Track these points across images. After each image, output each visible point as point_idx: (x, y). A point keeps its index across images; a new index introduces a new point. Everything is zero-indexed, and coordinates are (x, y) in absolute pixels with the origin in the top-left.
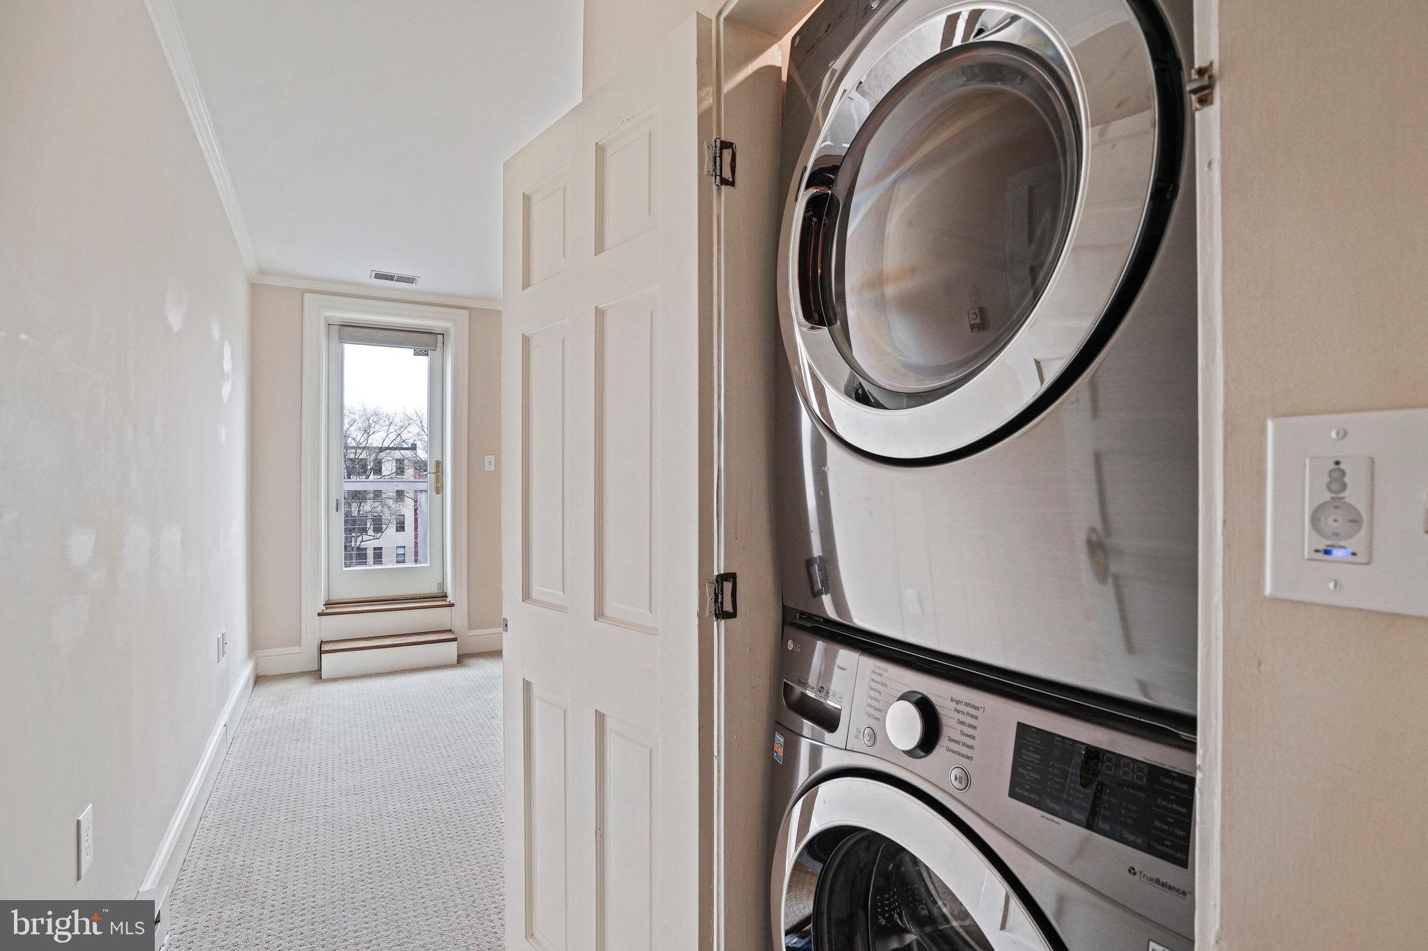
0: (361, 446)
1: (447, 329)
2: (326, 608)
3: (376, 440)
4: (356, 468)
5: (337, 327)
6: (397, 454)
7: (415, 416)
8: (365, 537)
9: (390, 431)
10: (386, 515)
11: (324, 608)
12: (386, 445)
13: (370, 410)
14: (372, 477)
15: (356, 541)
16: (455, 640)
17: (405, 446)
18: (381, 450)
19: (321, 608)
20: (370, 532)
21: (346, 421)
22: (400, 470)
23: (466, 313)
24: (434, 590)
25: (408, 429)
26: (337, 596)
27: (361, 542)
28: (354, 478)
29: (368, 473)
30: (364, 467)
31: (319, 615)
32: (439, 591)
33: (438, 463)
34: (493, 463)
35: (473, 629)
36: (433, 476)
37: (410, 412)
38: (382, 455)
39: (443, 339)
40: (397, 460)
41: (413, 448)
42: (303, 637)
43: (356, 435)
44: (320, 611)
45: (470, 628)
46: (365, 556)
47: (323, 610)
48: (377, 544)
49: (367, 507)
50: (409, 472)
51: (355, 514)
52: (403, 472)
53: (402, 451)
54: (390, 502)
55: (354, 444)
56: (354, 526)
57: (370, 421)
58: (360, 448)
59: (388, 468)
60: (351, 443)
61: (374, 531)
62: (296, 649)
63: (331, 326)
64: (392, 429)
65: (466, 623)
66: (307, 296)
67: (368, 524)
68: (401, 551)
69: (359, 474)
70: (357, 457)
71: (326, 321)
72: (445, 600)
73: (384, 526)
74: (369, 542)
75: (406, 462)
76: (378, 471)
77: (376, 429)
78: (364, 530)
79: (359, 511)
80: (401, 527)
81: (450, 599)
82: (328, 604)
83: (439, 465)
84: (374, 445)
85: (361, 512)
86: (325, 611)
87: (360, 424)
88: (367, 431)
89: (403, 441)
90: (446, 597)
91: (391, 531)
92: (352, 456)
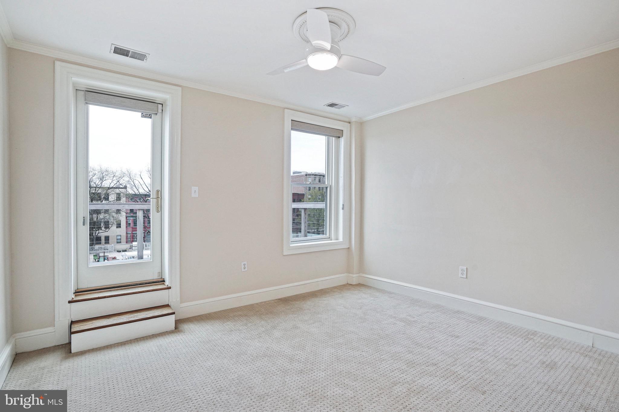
0: (98, 186)
1: (165, 101)
2: (76, 296)
3: (106, 184)
4: (95, 197)
5: (83, 93)
6: (117, 191)
7: (127, 172)
8: (100, 231)
9: (113, 179)
10: (111, 220)
11: (73, 296)
12: (111, 186)
13: (104, 169)
14: (104, 202)
15: (95, 233)
16: (173, 313)
17: (121, 186)
18: (109, 188)
19: (72, 296)
20: (103, 229)
21: (91, 174)
22: (119, 198)
23: (180, 88)
24: (155, 277)
25: (123, 178)
26: (84, 285)
27: (98, 233)
28: (94, 202)
29: (102, 199)
30: (100, 197)
31: (70, 302)
32: (159, 278)
33: (158, 191)
34: (197, 191)
35: (184, 302)
36: (155, 200)
37: (124, 170)
38: (109, 191)
39: (162, 108)
40: (117, 194)
41: (125, 187)
42: (56, 319)
43: (96, 181)
44: (70, 299)
45: (182, 302)
46: (100, 240)
47: (73, 298)
48: (106, 234)
49: (101, 216)
50: (123, 200)
51: (95, 219)
52: (120, 199)
53: (119, 189)
54: (114, 214)
55: (95, 186)
56: (94, 226)
57: (104, 174)
58: (98, 187)
59: (112, 197)
60: (93, 184)
61: (105, 228)
62: (50, 329)
63: (77, 91)
64: (114, 179)
65: (179, 299)
66: (58, 63)
67: (102, 225)
68: (119, 238)
69: (97, 200)
70: (96, 192)
71: (74, 86)
72: (164, 284)
73: (110, 226)
74: (103, 234)
75: (122, 194)
76: (107, 199)
77: (106, 179)
78: (99, 228)
79: (97, 218)
80: (119, 226)
81: (167, 283)
82: (78, 292)
83: (159, 194)
84: (106, 186)
85: (98, 219)
86: (74, 299)
87: (98, 175)
88: (102, 179)
89: (121, 184)
90: (164, 281)
91: (114, 228)
92: (94, 192)
